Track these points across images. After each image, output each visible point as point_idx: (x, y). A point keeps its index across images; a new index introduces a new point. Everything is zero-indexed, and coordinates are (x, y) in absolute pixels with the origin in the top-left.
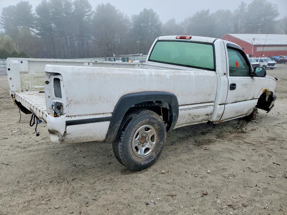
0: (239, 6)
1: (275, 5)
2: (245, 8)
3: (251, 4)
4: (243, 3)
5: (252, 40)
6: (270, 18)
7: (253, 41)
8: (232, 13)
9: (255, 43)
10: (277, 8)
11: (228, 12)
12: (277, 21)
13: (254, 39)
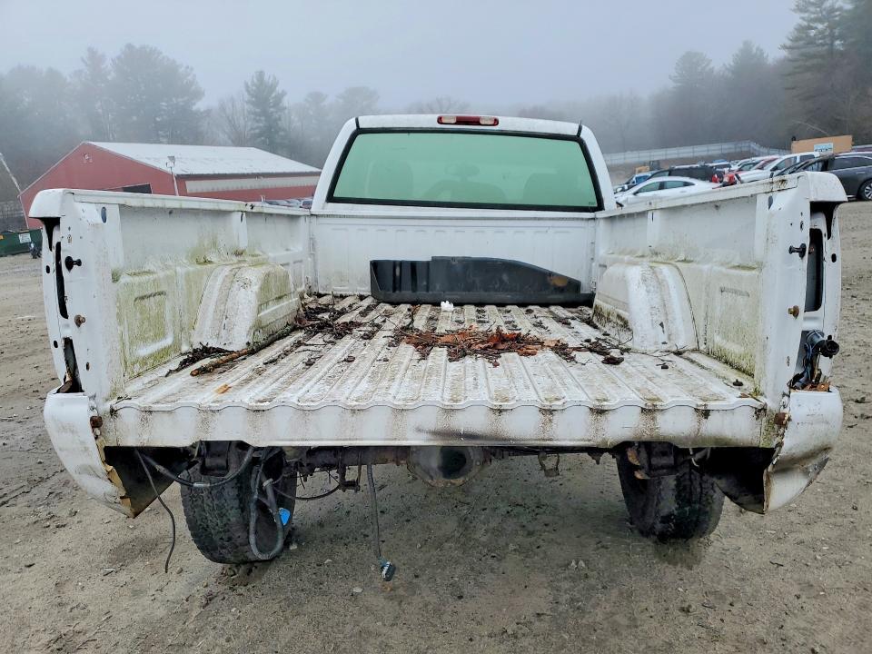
0: (83, 60)
1: (187, 67)
2: (103, 66)
3: (119, 58)
4: (92, 52)
5: (167, 160)
6: (182, 104)
7: (171, 164)
8: (69, 80)
9: (178, 169)
10: (195, 76)
11: (53, 74)
12: (202, 110)
13: (172, 158)
